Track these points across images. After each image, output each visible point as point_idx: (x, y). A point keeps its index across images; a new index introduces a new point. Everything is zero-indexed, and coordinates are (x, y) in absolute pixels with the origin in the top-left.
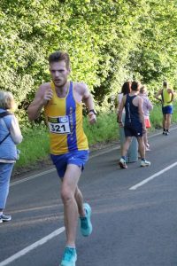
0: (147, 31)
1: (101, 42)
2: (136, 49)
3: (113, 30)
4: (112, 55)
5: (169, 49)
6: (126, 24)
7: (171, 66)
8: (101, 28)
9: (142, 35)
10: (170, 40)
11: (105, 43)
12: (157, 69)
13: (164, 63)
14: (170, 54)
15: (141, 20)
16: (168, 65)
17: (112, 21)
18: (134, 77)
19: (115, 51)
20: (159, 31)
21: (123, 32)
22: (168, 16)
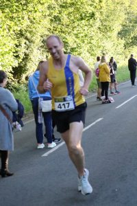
0: (55, 17)
1: (16, 28)
2: (47, 33)
3: (26, 17)
4: (26, 38)
5: (75, 32)
6: (36, 11)
7: (78, 47)
8: (15, 15)
9: (52, 20)
10: (76, 24)
11: (19, 29)
12: (67, 49)
13: (72, 44)
14: (77, 36)
15: (49, 7)
16: (75, 46)
17: (23, 9)
18: (47, 57)
19: (28, 35)
20: (65, 17)
21: (34, 19)
22: (73, 4)
